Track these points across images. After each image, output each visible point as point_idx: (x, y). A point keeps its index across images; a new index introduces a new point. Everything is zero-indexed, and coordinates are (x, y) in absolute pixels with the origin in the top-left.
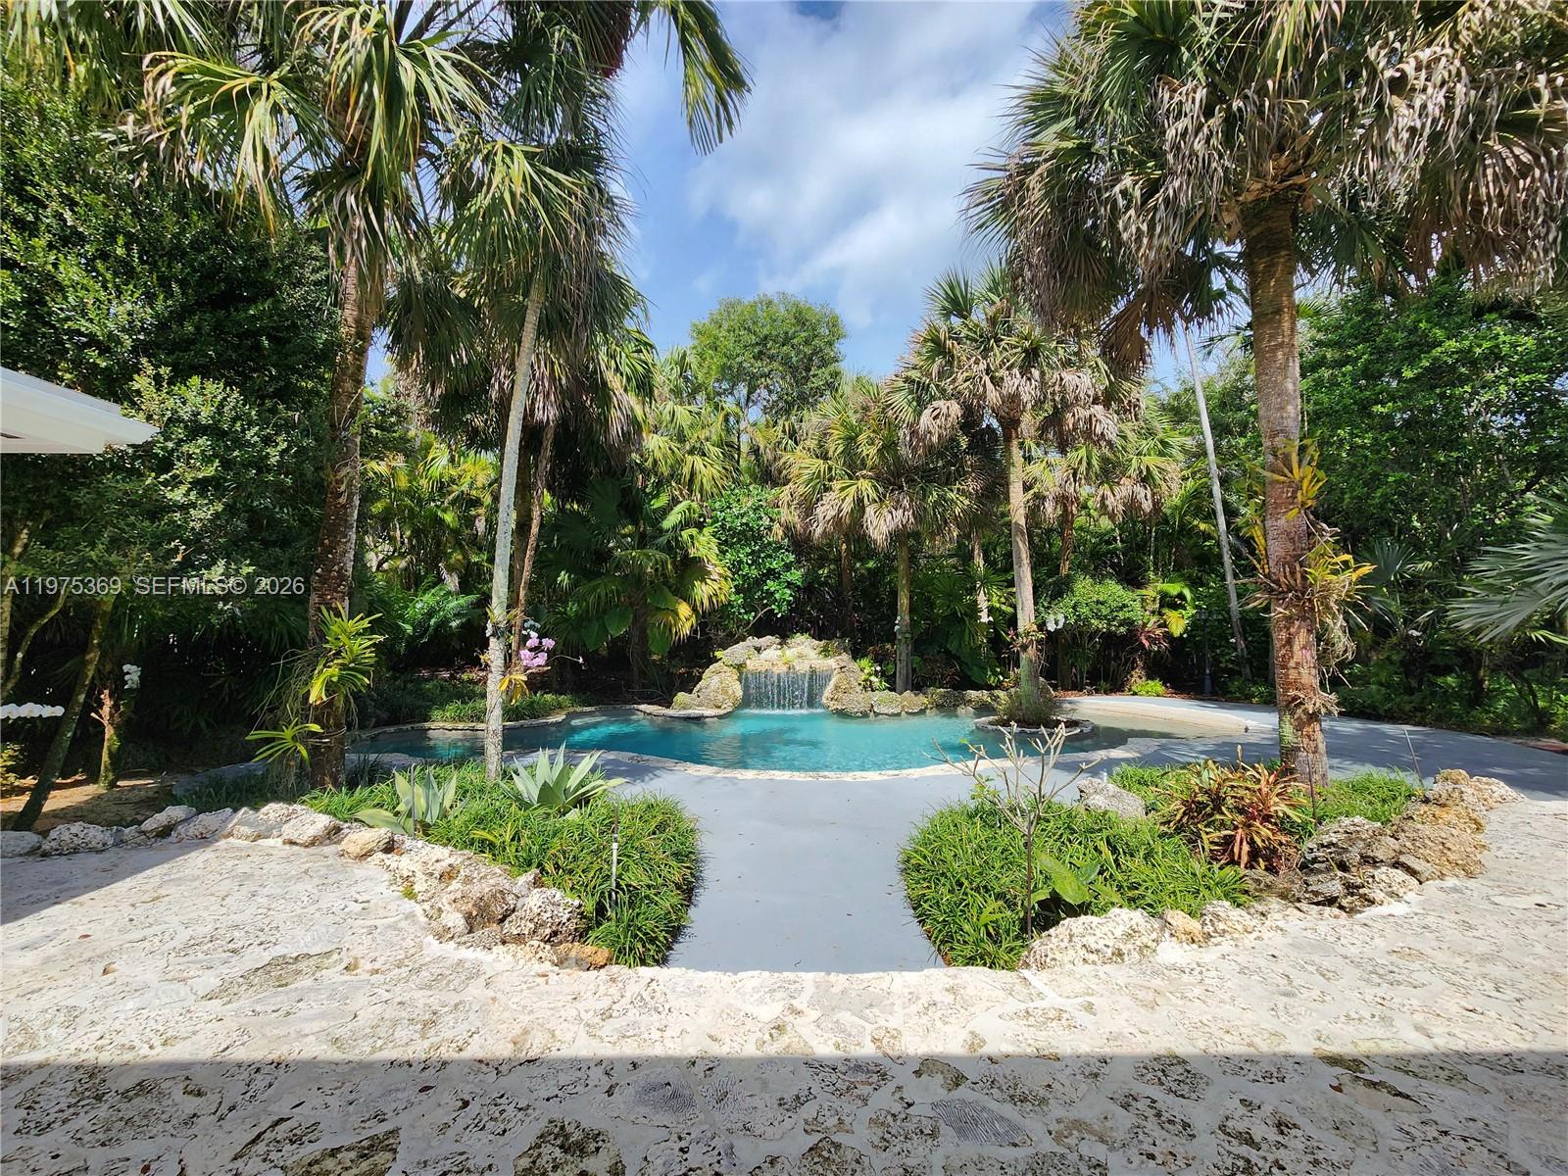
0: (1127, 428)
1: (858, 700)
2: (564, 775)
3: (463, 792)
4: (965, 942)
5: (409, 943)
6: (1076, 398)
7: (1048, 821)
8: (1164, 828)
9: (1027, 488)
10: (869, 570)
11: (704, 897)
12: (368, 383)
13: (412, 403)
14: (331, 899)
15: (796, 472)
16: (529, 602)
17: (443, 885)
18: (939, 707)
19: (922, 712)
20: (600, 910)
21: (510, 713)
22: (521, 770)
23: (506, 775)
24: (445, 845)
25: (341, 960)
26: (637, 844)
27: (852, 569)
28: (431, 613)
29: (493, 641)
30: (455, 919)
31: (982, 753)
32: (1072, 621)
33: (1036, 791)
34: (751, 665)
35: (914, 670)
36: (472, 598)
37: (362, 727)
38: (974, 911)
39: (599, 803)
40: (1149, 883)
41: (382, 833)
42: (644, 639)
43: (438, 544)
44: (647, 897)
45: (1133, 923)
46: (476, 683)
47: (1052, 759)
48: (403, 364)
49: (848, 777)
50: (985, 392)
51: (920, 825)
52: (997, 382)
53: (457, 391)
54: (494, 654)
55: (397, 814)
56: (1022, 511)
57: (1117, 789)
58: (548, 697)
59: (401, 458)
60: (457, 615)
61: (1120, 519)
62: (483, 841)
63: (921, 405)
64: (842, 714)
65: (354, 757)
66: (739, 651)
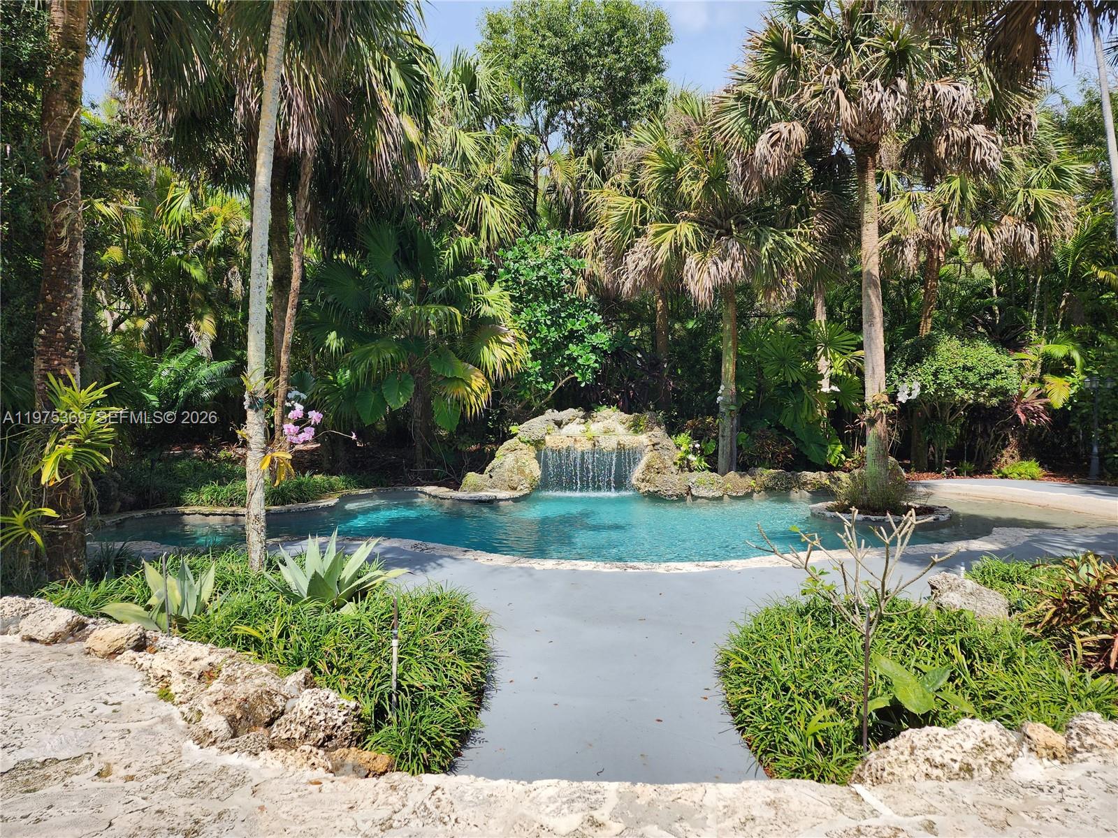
0: (1014, 152)
1: (673, 481)
2: (337, 565)
3: (223, 584)
4: (790, 753)
5: (166, 748)
6: (953, 115)
7: (892, 621)
8: (1031, 631)
9: (883, 230)
10: (689, 331)
11: (496, 700)
12: (86, 103)
13: (139, 130)
14: (78, 701)
15: (605, 213)
16: (293, 369)
17: (203, 685)
18: (769, 490)
19: (748, 496)
20: (380, 712)
21: (275, 496)
22: (289, 560)
23: (272, 566)
24: (205, 643)
25: (92, 766)
26: (419, 641)
27: (670, 329)
28: (179, 382)
29: (251, 414)
30: (216, 723)
31: (816, 543)
32: (932, 390)
33: (878, 586)
34: (550, 441)
35: (739, 448)
36: (225, 364)
37: (105, 511)
38: (801, 719)
39: (378, 595)
40: (1008, 692)
41: (131, 629)
42: (428, 411)
43: (184, 301)
44: (432, 699)
45: (986, 735)
46: (235, 462)
47: (899, 550)
48: (128, 82)
49: (661, 568)
50: (838, 108)
51: (741, 623)
52: (853, 97)
53: (193, 114)
54: (253, 427)
55: (149, 608)
56: (876, 259)
57: (976, 586)
58: (318, 478)
59: (132, 198)
60: (211, 385)
61: (998, 266)
62: (247, 638)
63: (757, 127)
64: (655, 497)
65: (96, 545)
66: (536, 426)
